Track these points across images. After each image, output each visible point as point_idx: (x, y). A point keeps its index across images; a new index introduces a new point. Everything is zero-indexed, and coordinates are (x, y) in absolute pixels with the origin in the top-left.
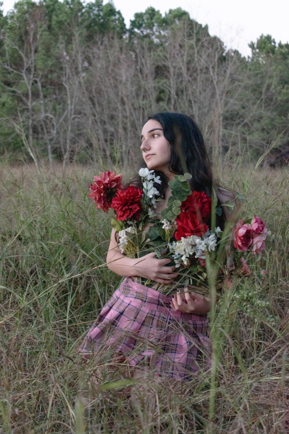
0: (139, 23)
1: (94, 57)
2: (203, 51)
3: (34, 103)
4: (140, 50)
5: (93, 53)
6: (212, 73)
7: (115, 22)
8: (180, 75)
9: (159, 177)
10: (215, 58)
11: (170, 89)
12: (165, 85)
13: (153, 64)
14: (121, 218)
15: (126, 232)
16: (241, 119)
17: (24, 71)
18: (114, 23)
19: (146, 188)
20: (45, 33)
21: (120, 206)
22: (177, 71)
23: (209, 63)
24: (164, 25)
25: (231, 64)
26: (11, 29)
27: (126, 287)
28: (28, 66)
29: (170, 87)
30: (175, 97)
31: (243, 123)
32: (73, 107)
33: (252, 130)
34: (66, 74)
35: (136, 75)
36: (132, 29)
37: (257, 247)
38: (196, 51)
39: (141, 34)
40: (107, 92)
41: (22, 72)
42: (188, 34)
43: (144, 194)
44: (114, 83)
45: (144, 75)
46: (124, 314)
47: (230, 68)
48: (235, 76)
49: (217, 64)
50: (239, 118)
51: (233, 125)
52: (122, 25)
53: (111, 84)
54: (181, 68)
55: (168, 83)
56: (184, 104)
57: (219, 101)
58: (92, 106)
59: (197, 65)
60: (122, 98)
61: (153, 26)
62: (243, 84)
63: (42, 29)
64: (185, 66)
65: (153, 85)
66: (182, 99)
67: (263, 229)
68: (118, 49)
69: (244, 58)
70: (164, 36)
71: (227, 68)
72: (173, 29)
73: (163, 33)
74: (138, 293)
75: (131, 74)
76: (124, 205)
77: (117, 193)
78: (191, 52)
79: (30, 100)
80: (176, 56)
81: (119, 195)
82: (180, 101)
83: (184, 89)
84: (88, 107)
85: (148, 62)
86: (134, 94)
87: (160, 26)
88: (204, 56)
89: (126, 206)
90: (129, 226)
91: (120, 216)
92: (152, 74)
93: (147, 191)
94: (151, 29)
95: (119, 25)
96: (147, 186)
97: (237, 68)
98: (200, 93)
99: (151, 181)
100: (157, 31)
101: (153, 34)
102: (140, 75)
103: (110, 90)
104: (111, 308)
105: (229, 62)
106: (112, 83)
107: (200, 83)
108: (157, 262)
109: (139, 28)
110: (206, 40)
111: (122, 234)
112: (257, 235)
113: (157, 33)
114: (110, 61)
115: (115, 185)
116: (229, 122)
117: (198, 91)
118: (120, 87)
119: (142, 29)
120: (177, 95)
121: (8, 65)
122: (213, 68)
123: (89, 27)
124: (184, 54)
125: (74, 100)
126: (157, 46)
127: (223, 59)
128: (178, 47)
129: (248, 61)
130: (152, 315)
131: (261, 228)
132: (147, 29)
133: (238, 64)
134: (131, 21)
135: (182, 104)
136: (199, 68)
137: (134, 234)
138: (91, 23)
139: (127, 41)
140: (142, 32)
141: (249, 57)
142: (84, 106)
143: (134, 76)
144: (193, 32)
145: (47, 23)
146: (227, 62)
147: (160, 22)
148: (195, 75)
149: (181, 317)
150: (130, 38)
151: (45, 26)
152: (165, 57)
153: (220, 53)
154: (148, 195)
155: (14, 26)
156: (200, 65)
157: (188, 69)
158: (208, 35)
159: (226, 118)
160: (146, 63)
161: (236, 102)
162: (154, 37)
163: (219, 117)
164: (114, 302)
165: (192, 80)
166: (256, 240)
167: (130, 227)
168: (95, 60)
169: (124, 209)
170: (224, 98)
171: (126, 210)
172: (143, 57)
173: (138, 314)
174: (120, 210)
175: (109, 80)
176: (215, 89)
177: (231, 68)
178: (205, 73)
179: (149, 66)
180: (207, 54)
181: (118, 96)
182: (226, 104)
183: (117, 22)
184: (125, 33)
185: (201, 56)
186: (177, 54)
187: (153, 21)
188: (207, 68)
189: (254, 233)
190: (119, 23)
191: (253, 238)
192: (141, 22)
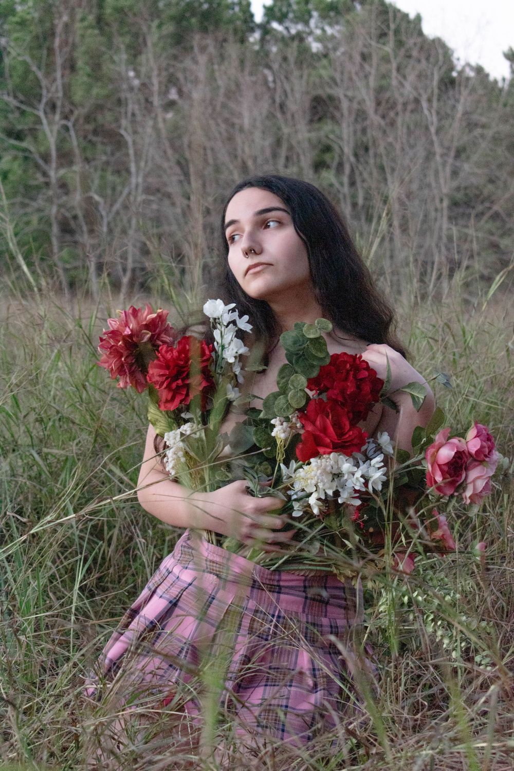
0: (280, 10)
1: (186, 78)
2: (410, 67)
3: (62, 172)
4: (281, 66)
5: (185, 70)
6: (426, 112)
7: (233, 9)
8: (361, 115)
9: (246, 318)
10: (432, 80)
11: (341, 144)
12: (331, 136)
13: (308, 93)
14: (168, 405)
15: (182, 434)
16: (487, 204)
17: (42, 106)
18: (231, 12)
19: (220, 341)
20: (90, 31)
21: (167, 379)
22: (355, 106)
23: (422, 91)
24: (332, 14)
25: (465, 92)
26: (23, 23)
27: (186, 549)
28: (50, 95)
29: (341, 138)
30: (352, 159)
31: (491, 212)
32: (140, 180)
33: (508, 226)
34: (126, 113)
35: (271, 116)
36: (268, 22)
37: (474, 489)
38: (394, 65)
39: (285, 32)
40: (212, 149)
41: (38, 110)
42: (379, 32)
43: (216, 352)
44: (227, 131)
45: (289, 116)
46: (180, 604)
47: (464, 101)
48: (475, 117)
49: (436, 91)
50: (482, 202)
51: (469, 216)
52: (247, 15)
53: (220, 133)
54: (364, 100)
55: (337, 132)
56: (371, 174)
57: (440, 168)
58: (182, 178)
59: (397, 95)
60: (244, 163)
61: (310, 16)
62: (490, 133)
63: (86, 23)
64: (372, 98)
65: (307, 135)
66: (367, 163)
67: (490, 451)
68: (235, 63)
69: (496, 82)
70: (333, 37)
71: (458, 101)
72: (348, 22)
73: (329, 31)
74: (211, 561)
75: (261, 114)
76: (175, 378)
77: (159, 352)
78: (384, 68)
79: (54, 165)
80: (355, 77)
81: (163, 357)
82: (361, 168)
83: (370, 144)
84: (174, 179)
85: (297, 88)
86: (268, 152)
87: (323, 17)
88: (412, 77)
89: (178, 379)
90: (186, 421)
91: (167, 401)
92: (304, 112)
93: (223, 347)
94: (306, 23)
95: (241, 14)
96: (222, 336)
97: (479, 101)
98: (403, 149)
99: (231, 325)
100: (317, 27)
101: (311, 33)
102: (279, 115)
103: (219, 144)
104: (154, 592)
105: (462, 89)
106: (223, 131)
107: (401, 130)
108: (250, 503)
109: (280, 21)
110: (415, 44)
111: (172, 438)
112: (476, 463)
113: (318, 32)
114: (218, 87)
115: (148, 336)
116: (461, 210)
117: (398, 146)
118: (239, 139)
119: (287, 24)
120: (356, 155)
121: (8, 94)
122: (429, 101)
123: (179, 19)
124: (370, 73)
125: (142, 164)
126: (317, 57)
127: (449, 83)
128: (358, 59)
129: (503, 87)
130: (240, 607)
131: (487, 450)
132: (297, 23)
133: (481, 92)
134: (265, 7)
135: (366, 175)
136: (401, 100)
137: (200, 439)
138: (185, 11)
139: (257, 48)
140: (287, 29)
141: (504, 79)
142: (165, 178)
143: (267, 117)
144: (388, 26)
145: (95, 10)
146: (457, 88)
147: (323, 10)
148: (392, 114)
149: (304, 612)
150: (263, 40)
151: (91, 18)
152: (333, 79)
153: (444, 69)
154: (224, 356)
155: (29, 17)
156: (402, 95)
157: (378, 104)
158: (420, 33)
159: (455, 204)
160: (292, 90)
161: (476, 170)
162: (310, 39)
163: (441, 200)
164: (161, 580)
165: (386, 124)
166: (474, 474)
167: (188, 424)
168: (189, 85)
169: (174, 385)
170: (450, 160)
171: (178, 387)
172: (287, 78)
173: (209, 606)
174: (165, 388)
175: (218, 125)
176: (432, 143)
177: (466, 100)
178: (412, 111)
179: (298, 96)
180: (416, 72)
181: (236, 157)
182: (455, 173)
183: (237, 9)
184: (252, 30)
185: (404, 77)
186: (357, 74)
187: (310, 6)
188: (417, 101)
189: (470, 460)
190: (241, 10)
191: (467, 469)
192: (284, 9)
